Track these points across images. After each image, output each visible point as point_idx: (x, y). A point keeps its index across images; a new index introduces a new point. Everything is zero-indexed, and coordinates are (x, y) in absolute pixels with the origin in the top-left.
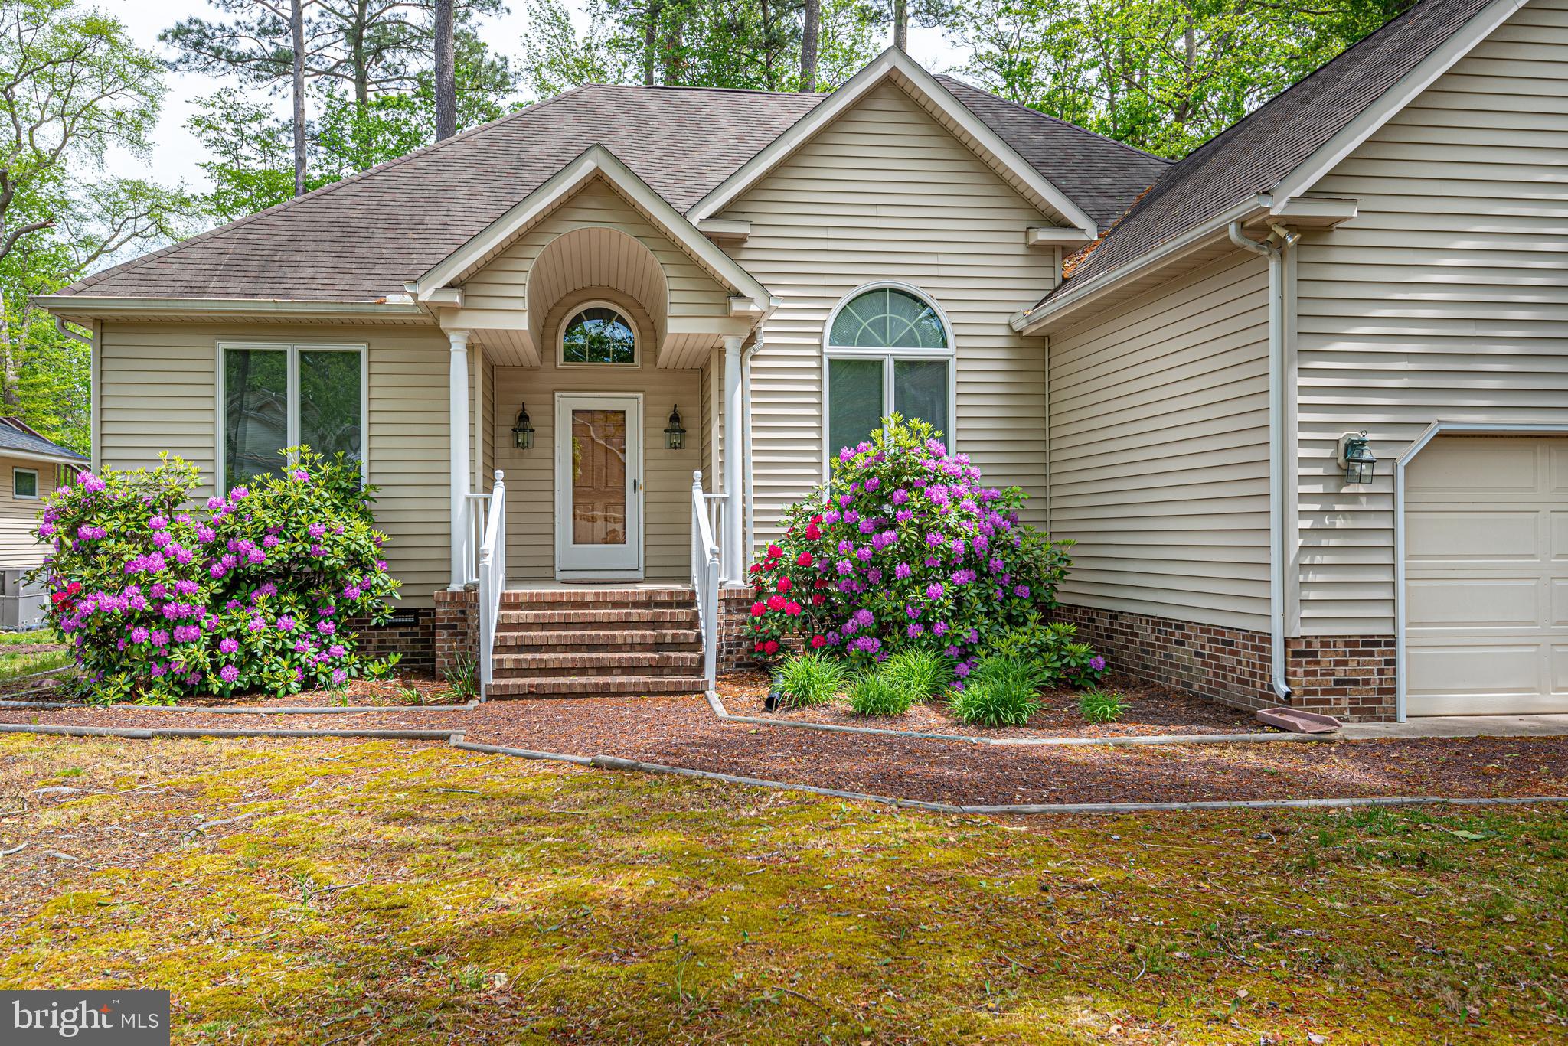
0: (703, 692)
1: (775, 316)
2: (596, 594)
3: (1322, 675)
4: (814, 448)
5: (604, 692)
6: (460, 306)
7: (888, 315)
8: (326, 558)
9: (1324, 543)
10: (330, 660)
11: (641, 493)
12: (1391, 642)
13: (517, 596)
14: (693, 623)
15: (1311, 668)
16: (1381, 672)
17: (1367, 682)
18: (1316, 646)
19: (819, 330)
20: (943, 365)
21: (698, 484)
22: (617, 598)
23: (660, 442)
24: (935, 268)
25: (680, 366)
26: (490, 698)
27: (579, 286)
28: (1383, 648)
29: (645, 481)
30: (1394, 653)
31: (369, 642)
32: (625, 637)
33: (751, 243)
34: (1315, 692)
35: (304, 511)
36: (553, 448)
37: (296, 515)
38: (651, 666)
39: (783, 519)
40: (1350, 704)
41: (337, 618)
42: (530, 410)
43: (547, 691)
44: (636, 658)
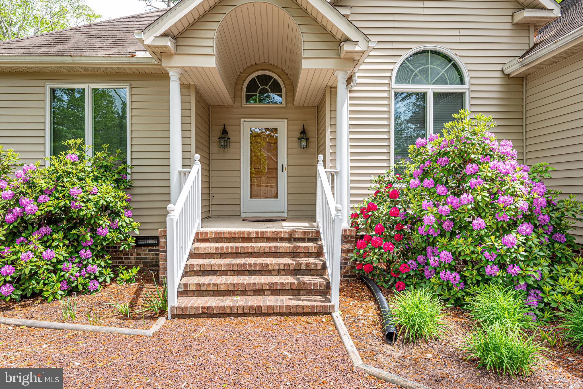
0: (330, 314)
1: (372, 53)
4: (386, 144)
6: (173, 53)
7: (429, 66)
8: (81, 210)
10: (87, 275)
11: (286, 172)
13: (206, 233)
14: (319, 254)
19: (389, 75)
21: (321, 163)
22: (270, 235)
23: (295, 145)
24: (458, 37)
25: (305, 105)
26: (174, 316)
27: (253, 63)
29: (288, 166)
31: (132, 255)
35: (69, 179)
36: (240, 148)
37: (63, 182)
38: (292, 289)
39: (373, 185)
41: (94, 247)
42: (228, 128)
43: (216, 312)
44: (281, 283)
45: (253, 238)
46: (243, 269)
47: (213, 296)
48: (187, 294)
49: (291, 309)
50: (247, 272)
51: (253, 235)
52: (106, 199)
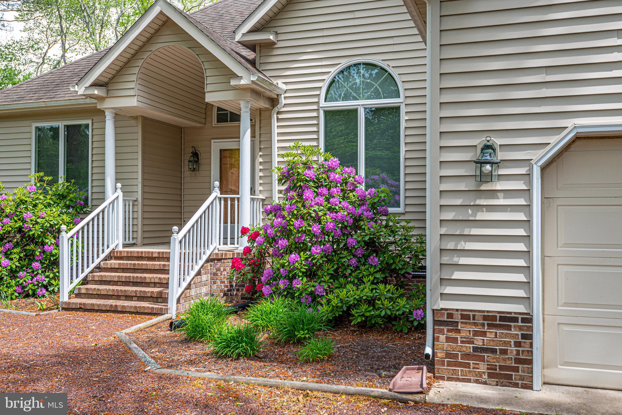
2: (159, 253)
3: (462, 342)
5: (114, 310)
6: (105, 96)
7: (360, 80)
9: (466, 232)
10: (36, 283)
12: (528, 319)
15: (453, 335)
16: (518, 344)
17: (504, 352)
18: (457, 318)
19: (318, 93)
20: (396, 110)
21: (216, 190)
24: (392, 46)
26: (62, 309)
28: (520, 324)
30: (531, 328)
32: (151, 279)
33: (280, 45)
34: (456, 356)
35: (25, 206)
36: (211, 171)
37: (20, 208)
40: (488, 369)
41: (44, 261)
42: (199, 150)
43: (88, 308)
44: (144, 291)
45: (156, 257)
46: (128, 280)
47: (97, 299)
48: (80, 296)
49: (138, 309)
50: (132, 283)
51: (156, 255)
52: (50, 222)
